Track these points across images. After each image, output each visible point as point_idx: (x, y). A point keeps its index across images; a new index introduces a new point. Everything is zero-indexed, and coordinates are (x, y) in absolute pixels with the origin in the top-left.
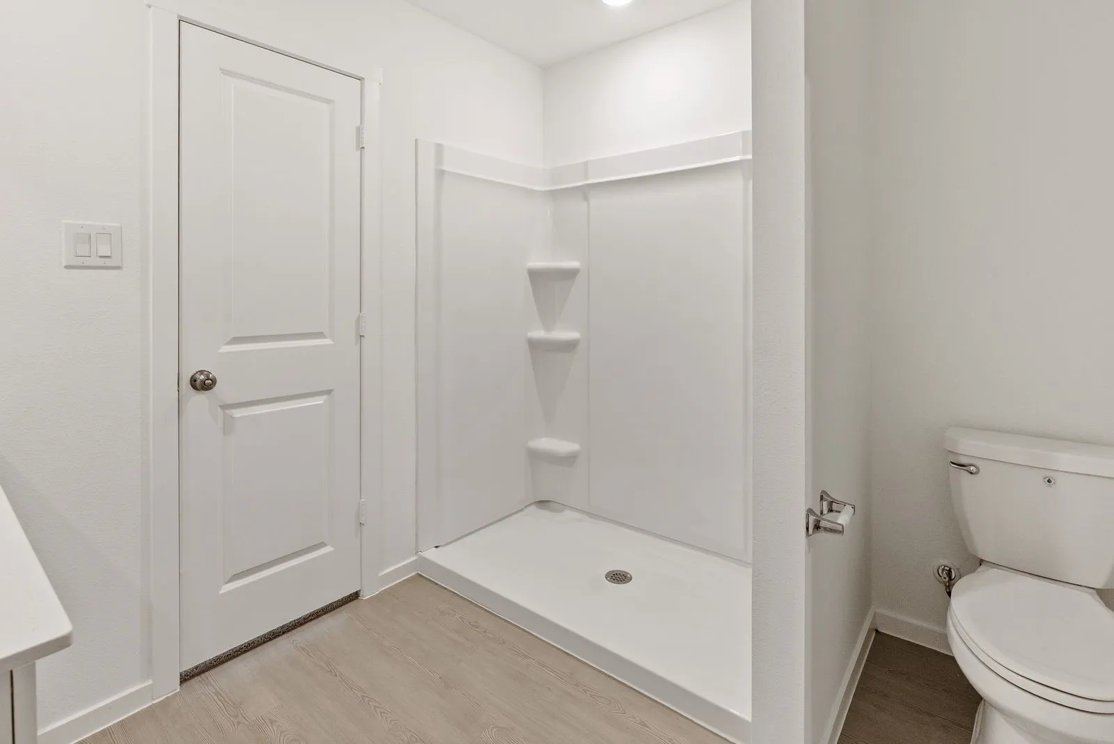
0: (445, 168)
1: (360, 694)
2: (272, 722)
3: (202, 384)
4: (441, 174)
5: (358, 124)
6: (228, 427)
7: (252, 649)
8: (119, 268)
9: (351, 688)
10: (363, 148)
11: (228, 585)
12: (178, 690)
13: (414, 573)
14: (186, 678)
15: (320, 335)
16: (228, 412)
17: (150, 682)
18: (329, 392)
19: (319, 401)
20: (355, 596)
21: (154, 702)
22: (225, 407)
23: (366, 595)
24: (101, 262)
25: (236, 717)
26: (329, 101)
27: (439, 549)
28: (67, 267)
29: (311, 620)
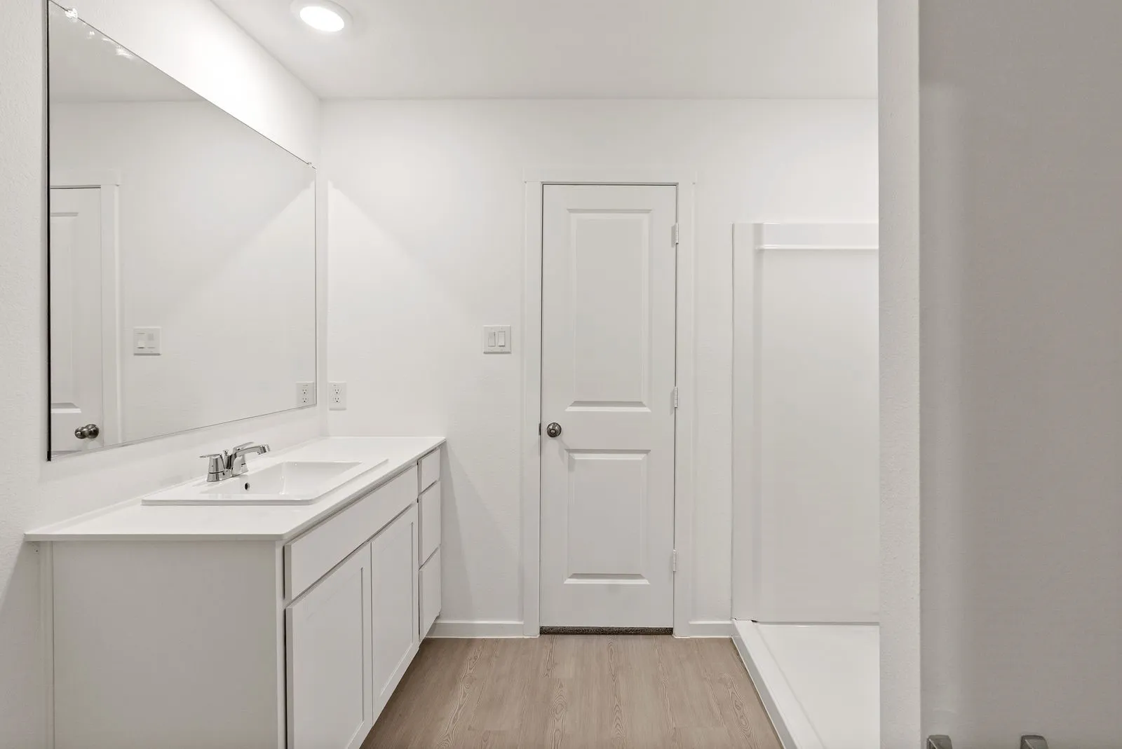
0: (766, 246)
1: (616, 703)
2: (561, 686)
3: (554, 432)
4: (760, 253)
5: (674, 223)
6: (571, 465)
7: (586, 634)
8: (509, 353)
9: (616, 695)
10: (677, 244)
11: (569, 580)
12: (537, 637)
13: (728, 637)
14: (544, 631)
15: (640, 404)
16: (571, 454)
17: (522, 623)
18: (647, 452)
19: (640, 457)
20: (669, 632)
21: (525, 637)
22: (570, 451)
23: (677, 635)
24: (499, 350)
25: (548, 670)
26: (648, 211)
27: (755, 624)
28: (485, 353)
29: (631, 634)
